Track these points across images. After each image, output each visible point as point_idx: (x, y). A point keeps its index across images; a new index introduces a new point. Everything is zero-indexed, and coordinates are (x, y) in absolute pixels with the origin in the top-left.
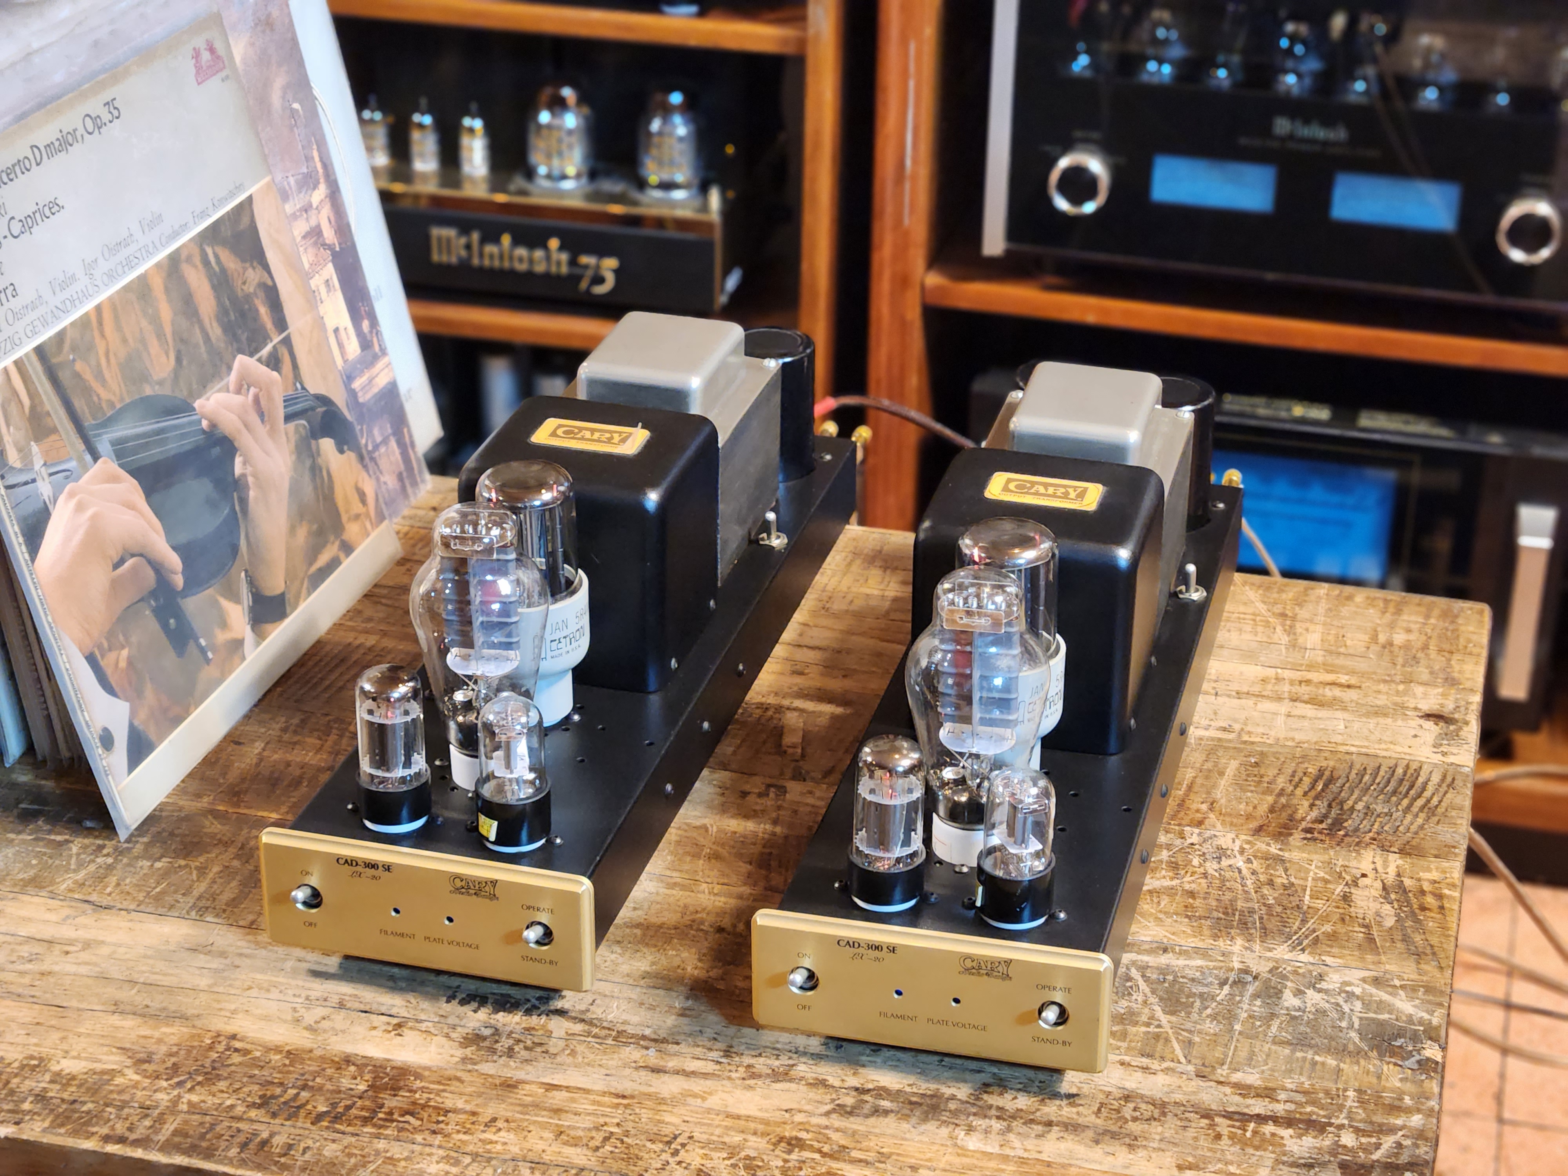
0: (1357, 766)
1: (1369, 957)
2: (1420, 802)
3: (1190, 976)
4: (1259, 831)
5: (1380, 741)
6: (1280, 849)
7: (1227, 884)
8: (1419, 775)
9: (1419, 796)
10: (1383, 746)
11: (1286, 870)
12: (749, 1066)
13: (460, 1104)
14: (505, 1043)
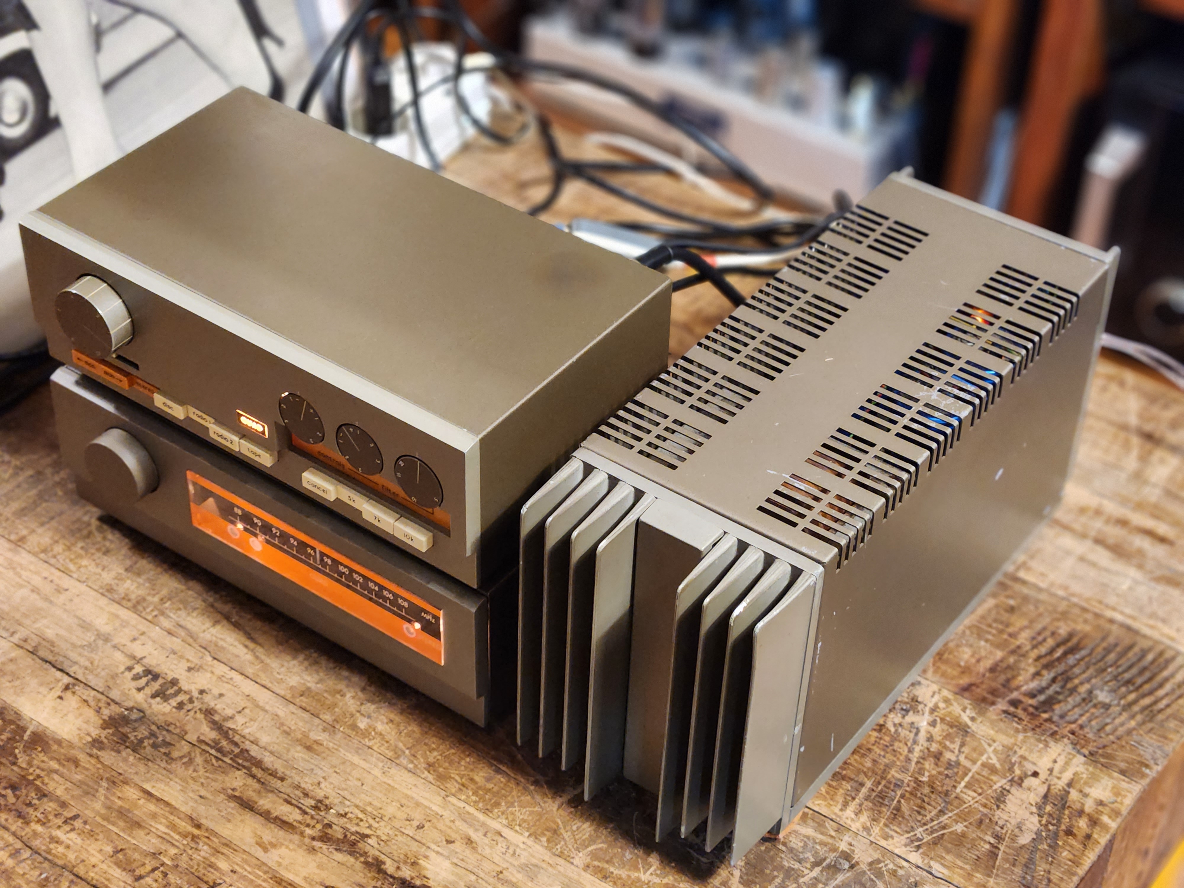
0: (1111, 640)
1: (979, 876)
2: (1147, 701)
3: (792, 845)
4: (965, 690)
5: (1153, 615)
6: (973, 719)
7: (896, 744)
8: (1165, 667)
9: (1151, 693)
10: (1152, 622)
11: (963, 745)
12: (329, 826)
13: (59, 792)
14: (143, 732)
